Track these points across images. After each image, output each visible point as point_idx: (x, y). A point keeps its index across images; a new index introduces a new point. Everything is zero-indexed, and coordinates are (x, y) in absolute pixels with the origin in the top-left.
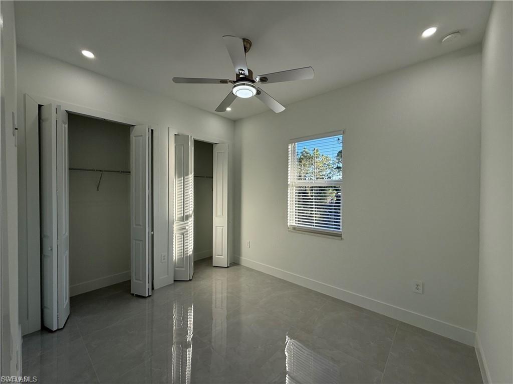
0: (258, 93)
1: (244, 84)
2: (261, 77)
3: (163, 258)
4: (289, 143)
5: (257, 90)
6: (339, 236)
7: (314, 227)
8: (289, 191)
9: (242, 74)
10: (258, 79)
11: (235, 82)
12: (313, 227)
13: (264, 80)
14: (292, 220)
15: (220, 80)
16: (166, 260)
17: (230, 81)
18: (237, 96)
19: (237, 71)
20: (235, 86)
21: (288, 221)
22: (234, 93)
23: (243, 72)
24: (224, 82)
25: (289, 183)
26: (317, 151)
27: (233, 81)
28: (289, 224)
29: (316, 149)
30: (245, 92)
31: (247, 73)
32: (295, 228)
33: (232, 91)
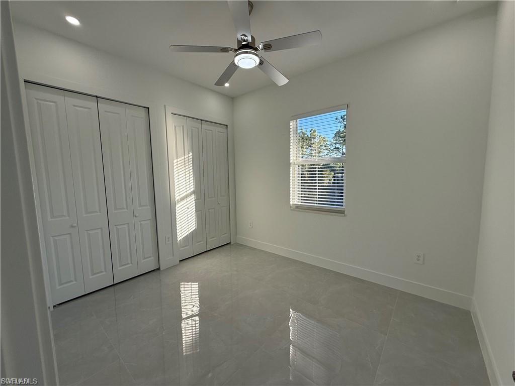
0: (261, 63)
1: (246, 53)
2: (265, 44)
3: (167, 240)
4: (291, 120)
5: (260, 60)
6: (342, 212)
7: (317, 205)
8: (291, 170)
9: (244, 40)
10: (261, 46)
11: (236, 50)
12: (315, 205)
13: (267, 47)
14: (295, 199)
15: (220, 49)
16: (171, 242)
17: (231, 50)
18: (238, 67)
19: (239, 37)
20: (237, 55)
21: (291, 200)
22: (236, 63)
23: (246, 38)
24: (225, 50)
25: (291, 161)
26: (315, 131)
27: (235, 49)
28: (291, 203)
29: (313, 129)
30: (247, 61)
31: (250, 39)
32: (297, 207)
33: (234, 61)
